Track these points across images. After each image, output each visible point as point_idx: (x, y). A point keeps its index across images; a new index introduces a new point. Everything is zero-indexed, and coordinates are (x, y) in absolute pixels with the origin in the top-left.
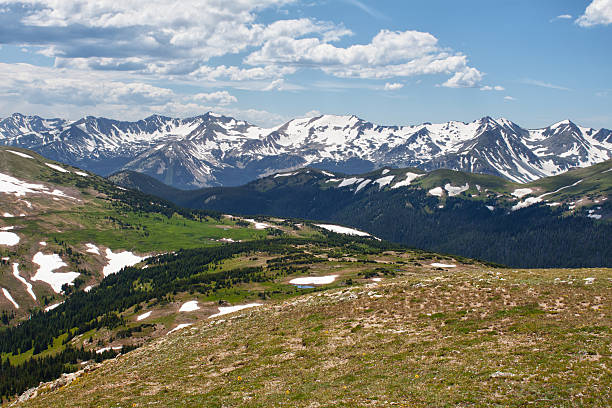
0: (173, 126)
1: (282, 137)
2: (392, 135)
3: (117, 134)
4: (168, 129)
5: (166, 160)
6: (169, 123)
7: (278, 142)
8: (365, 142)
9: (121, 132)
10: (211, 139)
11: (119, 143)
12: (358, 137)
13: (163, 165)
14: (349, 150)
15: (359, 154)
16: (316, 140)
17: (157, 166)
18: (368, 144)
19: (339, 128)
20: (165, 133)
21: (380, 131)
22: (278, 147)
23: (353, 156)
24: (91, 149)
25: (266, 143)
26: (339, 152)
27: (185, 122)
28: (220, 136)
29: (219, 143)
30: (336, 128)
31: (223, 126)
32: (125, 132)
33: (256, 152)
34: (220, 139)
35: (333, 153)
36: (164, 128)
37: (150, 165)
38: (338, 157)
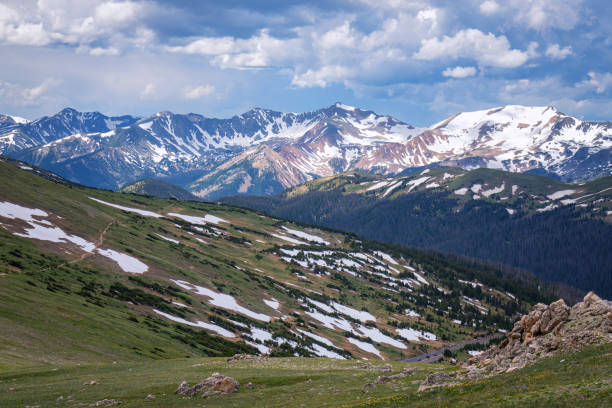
0: (284, 124)
1: (438, 140)
2: (600, 136)
3: (200, 137)
4: (275, 129)
5: (253, 172)
6: (279, 121)
7: (430, 148)
8: (559, 146)
9: (205, 134)
10: (333, 143)
11: (201, 150)
12: (550, 138)
13: (248, 180)
14: (533, 158)
15: (545, 163)
16: (488, 144)
17: (239, 181)
18: (562, 150)
19: (526, 126)
20: (271, 135)
21: (585, 131)
22: (429, 154)
23: (537, 166)
24: (157, 159)
25: (410, 148)
26: (516, 161)
27: (301, 119)
28: (349, 139)
29: (343, 150)
30: (521, 126)
31: (356, 125)
32: (212, 133)
33: (396, 161)
34: (346, 143)
35: (505, 162)
36: (269, 128)
37: (229, 180)
38: (513, 168)
